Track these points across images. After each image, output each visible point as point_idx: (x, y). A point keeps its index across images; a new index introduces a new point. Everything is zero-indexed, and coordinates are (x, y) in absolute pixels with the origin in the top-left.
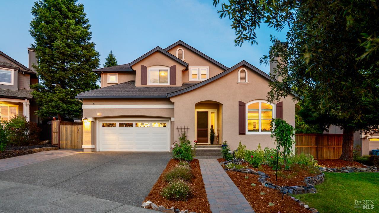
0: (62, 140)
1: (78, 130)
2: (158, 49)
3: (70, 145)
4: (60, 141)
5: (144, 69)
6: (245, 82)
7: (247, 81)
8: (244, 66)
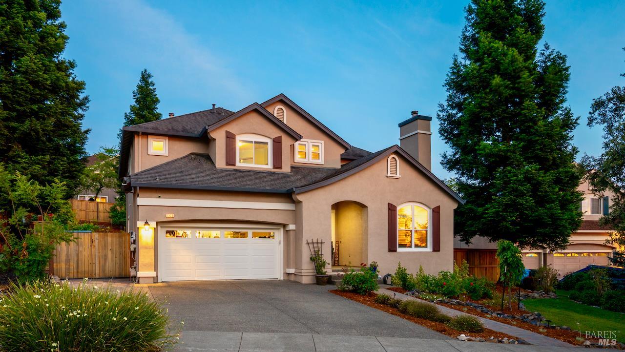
1: (92, 241)
2: (256, 107)
3: (75, 271)
4: (55, 264)
5: (231, 138)
6: (396, 176)
7: (398, 175)
8: (396, 153)
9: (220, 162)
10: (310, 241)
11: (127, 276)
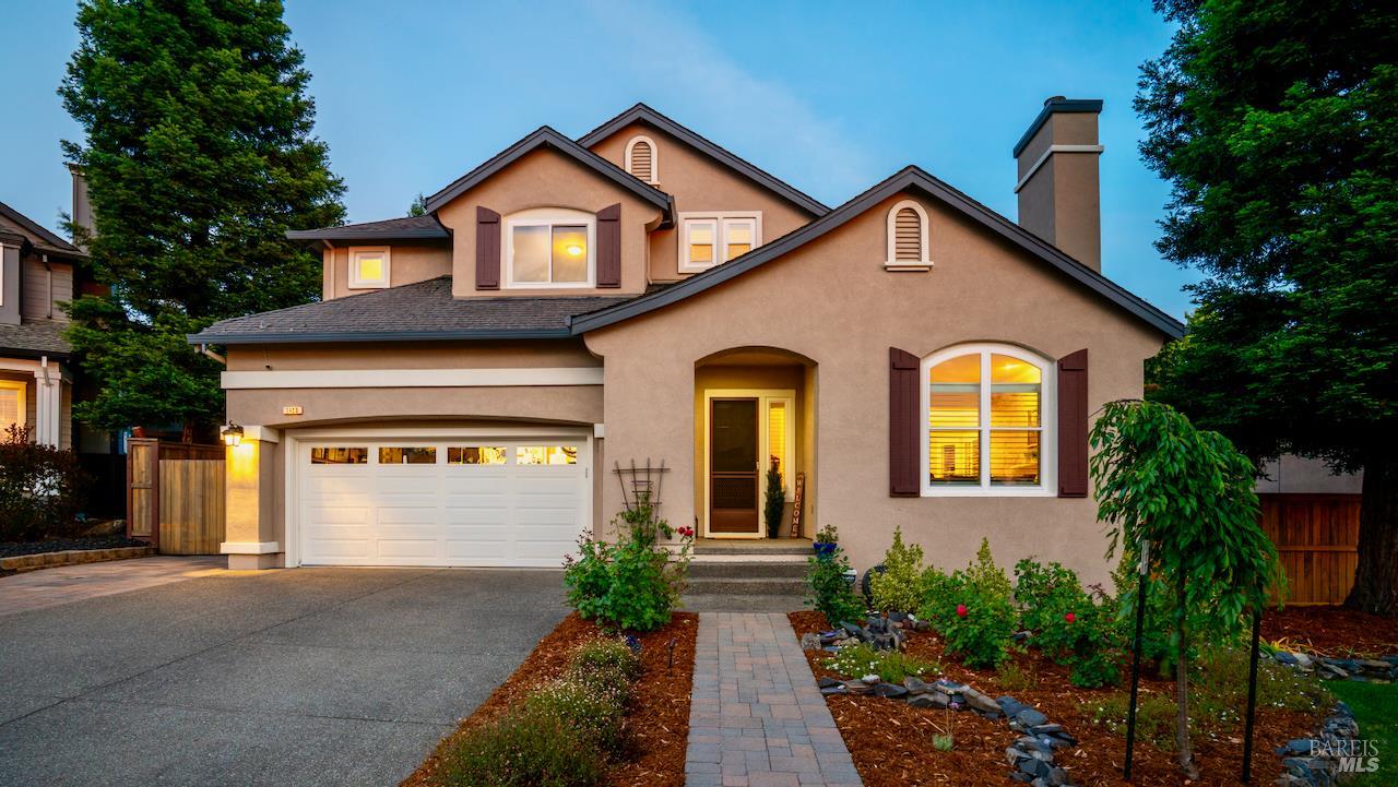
0: (168, 520)
2: (545, 137)
3: (199, 538)
4: (161, 525)
5: (489, 223)
6: (919, 263)
7: (926, 260)
9: (464, 287)
10: (625, 465)
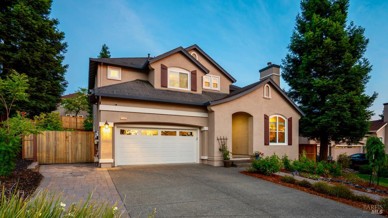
0: (40, 151)
1: (67, 137)
2: (181, 50)
3: (54, 158)
5: (164, 69)
7: (270, 97)
8: (269, 83)
9: (157, 85)
10: (219, 138)
11: (93, 162)
